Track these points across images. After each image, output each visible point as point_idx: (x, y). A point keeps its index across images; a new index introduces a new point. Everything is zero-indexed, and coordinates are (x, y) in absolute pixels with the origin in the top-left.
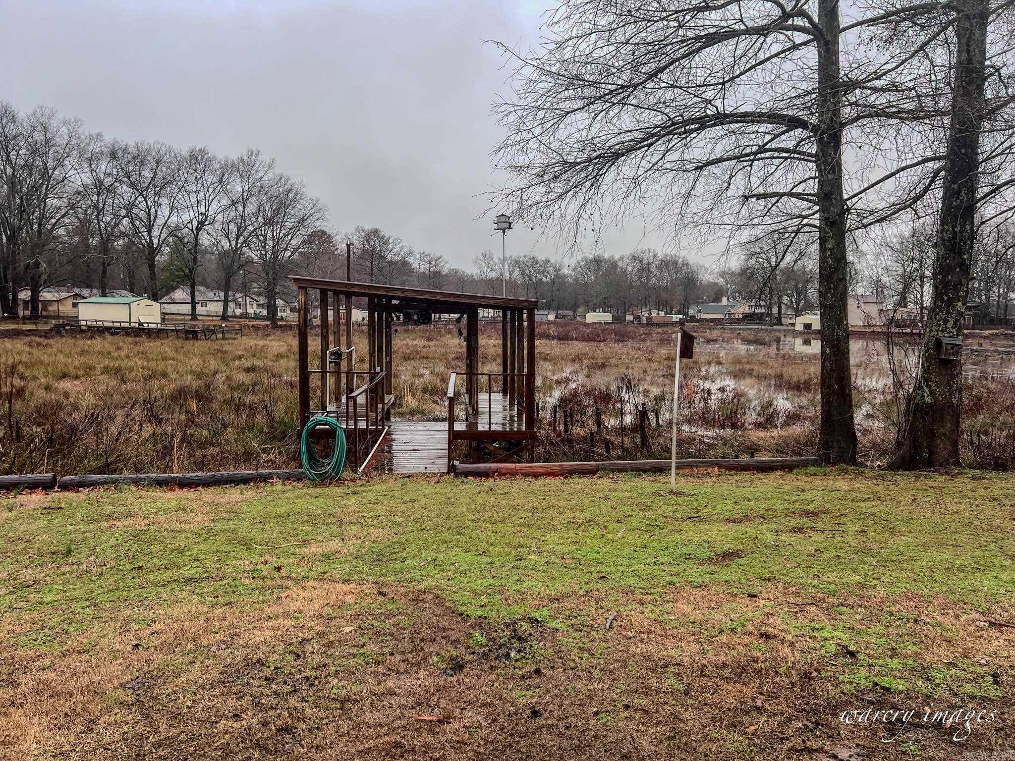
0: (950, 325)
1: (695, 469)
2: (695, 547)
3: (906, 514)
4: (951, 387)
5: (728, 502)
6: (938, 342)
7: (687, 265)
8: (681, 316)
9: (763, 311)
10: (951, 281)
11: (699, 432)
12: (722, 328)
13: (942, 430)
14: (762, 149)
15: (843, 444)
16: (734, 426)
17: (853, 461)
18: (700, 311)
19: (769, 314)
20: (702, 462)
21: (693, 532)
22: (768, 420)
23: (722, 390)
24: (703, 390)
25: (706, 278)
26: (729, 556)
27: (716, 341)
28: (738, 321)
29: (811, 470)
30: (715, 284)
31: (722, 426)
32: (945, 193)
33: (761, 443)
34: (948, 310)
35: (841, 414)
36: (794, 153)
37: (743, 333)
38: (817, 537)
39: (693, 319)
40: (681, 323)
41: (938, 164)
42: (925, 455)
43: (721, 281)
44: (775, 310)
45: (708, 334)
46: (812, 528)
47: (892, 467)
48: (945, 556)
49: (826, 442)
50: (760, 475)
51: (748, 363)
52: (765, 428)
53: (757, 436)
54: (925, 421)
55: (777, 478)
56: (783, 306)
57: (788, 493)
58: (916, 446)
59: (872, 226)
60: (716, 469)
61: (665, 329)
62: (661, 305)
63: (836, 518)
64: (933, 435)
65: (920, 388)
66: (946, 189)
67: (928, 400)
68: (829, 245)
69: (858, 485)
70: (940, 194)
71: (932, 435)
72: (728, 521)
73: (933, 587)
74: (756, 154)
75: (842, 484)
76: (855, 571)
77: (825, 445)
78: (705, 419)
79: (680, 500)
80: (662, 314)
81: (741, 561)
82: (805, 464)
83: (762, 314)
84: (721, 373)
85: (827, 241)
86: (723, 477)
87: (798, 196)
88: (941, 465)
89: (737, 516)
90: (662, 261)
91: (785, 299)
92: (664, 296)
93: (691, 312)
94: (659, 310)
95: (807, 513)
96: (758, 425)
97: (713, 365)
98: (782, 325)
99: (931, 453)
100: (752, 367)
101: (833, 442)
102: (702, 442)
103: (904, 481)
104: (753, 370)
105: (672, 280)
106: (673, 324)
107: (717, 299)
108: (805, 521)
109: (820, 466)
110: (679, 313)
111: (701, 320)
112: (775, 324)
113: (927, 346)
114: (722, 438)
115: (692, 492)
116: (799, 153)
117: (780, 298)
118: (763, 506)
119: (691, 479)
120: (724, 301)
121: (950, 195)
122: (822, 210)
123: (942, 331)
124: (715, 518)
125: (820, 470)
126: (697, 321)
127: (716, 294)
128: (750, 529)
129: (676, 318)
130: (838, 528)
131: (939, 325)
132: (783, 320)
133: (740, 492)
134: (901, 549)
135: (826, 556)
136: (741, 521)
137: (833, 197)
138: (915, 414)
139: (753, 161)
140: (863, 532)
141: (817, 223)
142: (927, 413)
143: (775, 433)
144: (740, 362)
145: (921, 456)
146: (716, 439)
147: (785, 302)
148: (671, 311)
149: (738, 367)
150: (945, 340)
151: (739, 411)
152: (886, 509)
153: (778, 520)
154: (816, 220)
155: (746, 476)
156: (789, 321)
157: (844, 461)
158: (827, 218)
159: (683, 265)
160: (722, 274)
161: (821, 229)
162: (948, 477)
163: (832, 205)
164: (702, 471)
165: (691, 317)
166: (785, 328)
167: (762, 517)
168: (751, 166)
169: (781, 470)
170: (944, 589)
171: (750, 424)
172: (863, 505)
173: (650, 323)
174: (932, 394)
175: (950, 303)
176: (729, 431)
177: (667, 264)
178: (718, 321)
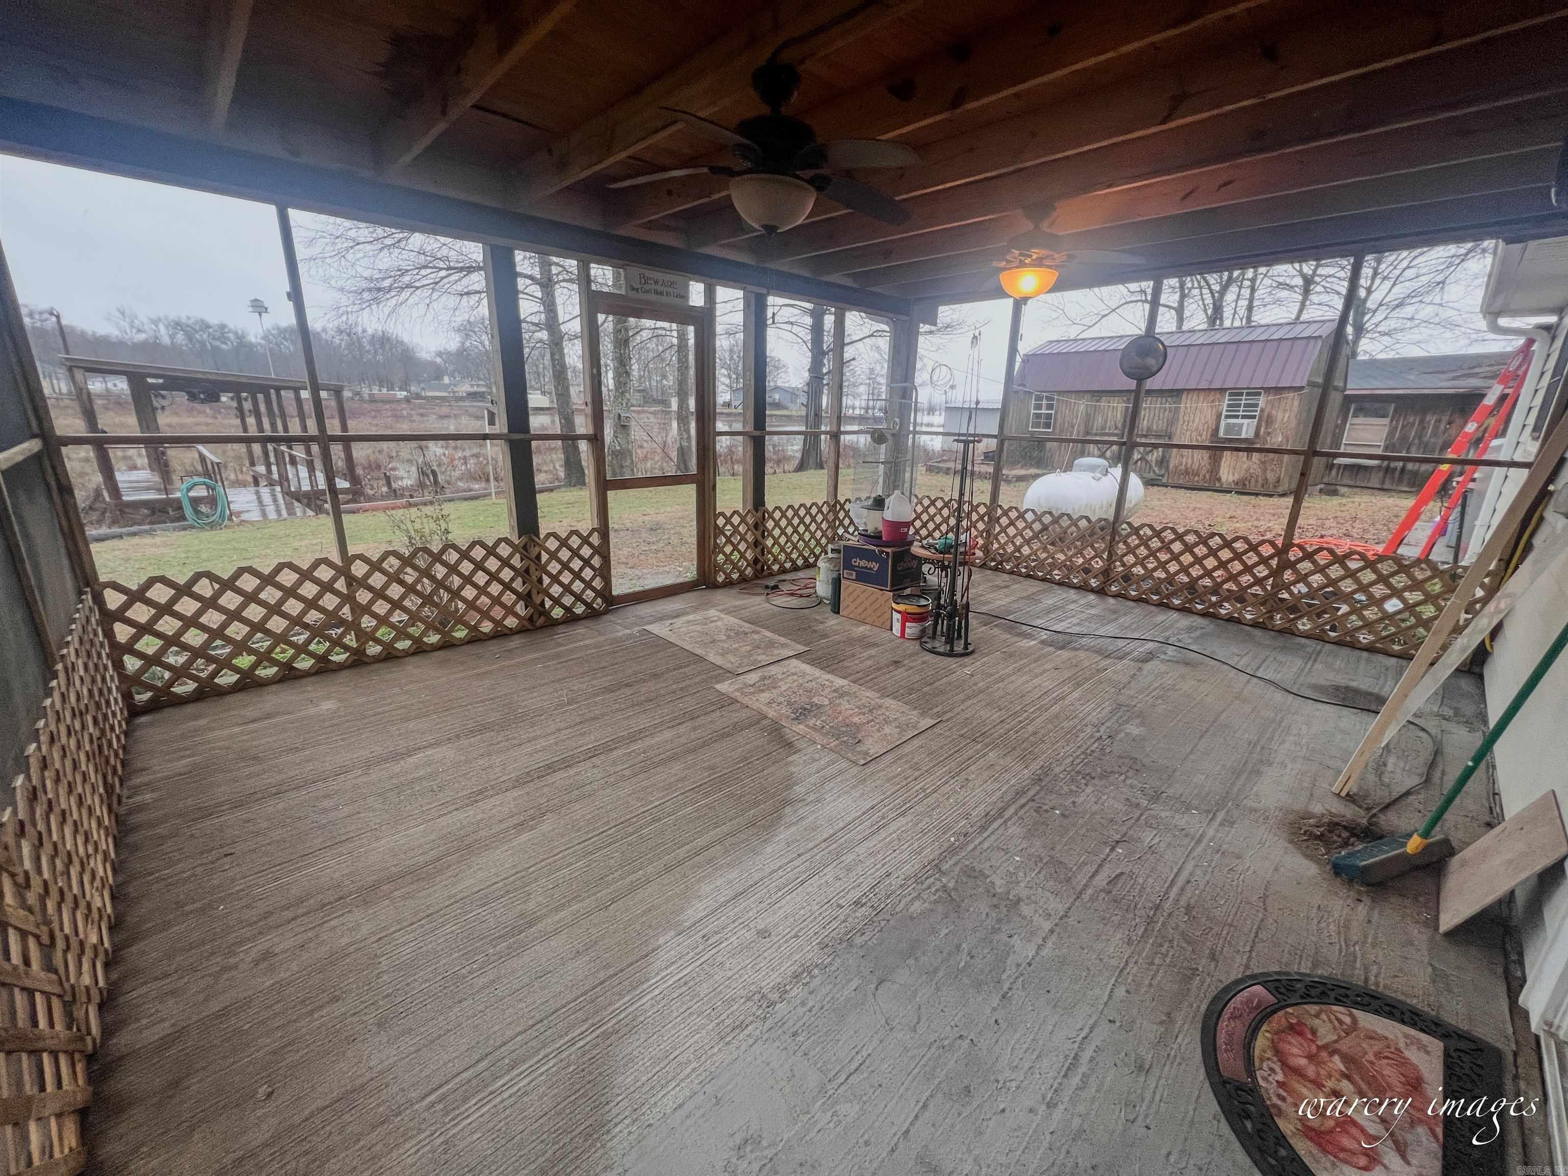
6: (619, 415)
8: (405, 393)
18: (423, 389)
28: (462, 399)
30: (434, 362)
37: (472, 410)
39: (418, 396)
40: (407, 400)
43: (439, 360)
61: (391, 406)
62: (383, 382)
80: (384, 391)
90: (373, 337)
92: (382, 372)
93: (413, 389)
94: (380, 386)
105: (388, 357)
106: (399, 401)
107: (439, 377)
110: (401, 389)
111: (426, 398)
120: (446, 380)
126: (423, 398)
127: (436, 372)
129: (401, 394)
131: (618, 405)
148: (394, 386)
159: (398, 342)
160: (439, 354)
165: (415, 394)
173: (373, 400)
178: (443, 399)
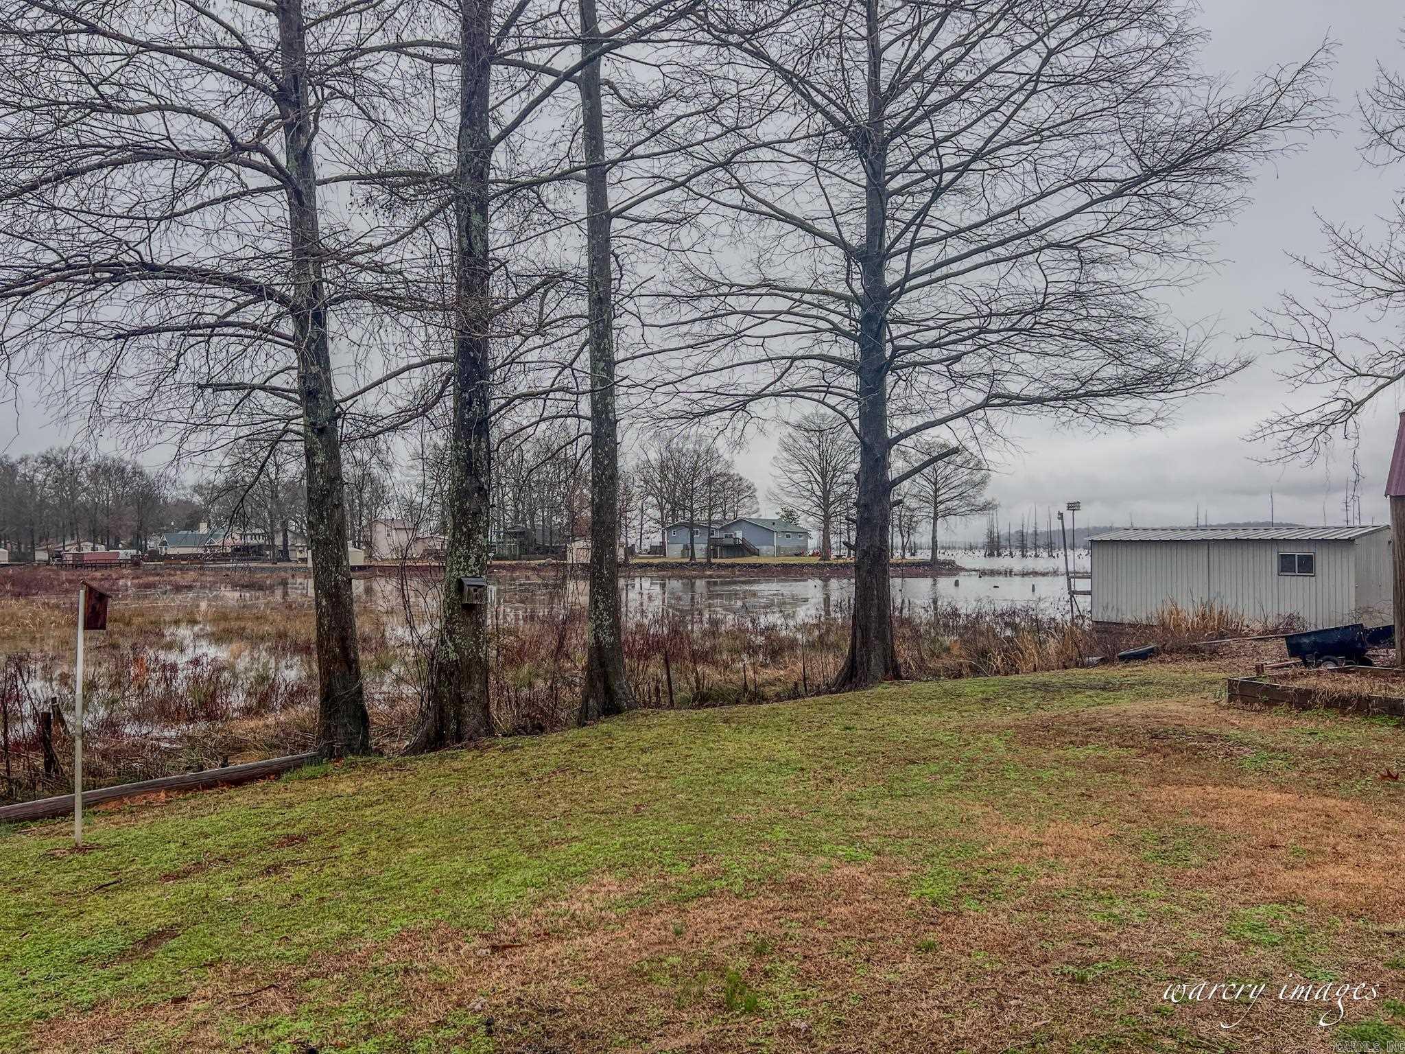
0: (472, 561)
1: (126, 800)
2: (99, 937)
3: (419, 816)
4: (478, 638)
5: (172, 846)
6: (460, 582)
7: (141, 474)
8: (133, 552)
9: (261, 541)
10: (468, 509)
11: (155, 734)
12: (201, 568)
13: (470, 693)
14: (222, 322)
15: (350, 728)
16: (210, 717)
17: (365, 749)
18: (164, 543)
19: (272, 547)
20: (142, 787)
21: (102, 912)
22: (262, 700)
23: (196, 662)
24: (164, 666)
25: (171, 494)
26: (154, 939)
27: (189, 588)
28: (225, 557)
29: (307, 771)
30: (188, 503)
31: (192, 720)
32: (456, 402)
33: (250, 737)
34: (468, 544)
35: (345, 688)
36: (265, 332)
38: (297, 875)
39: (154, 556)
40: (135, 563)
41: (448, 367)
42: (453, 727)
43: (197, 499)
44: (279, 541)
45: (179, 578)
46: (293, 863)
47: (414, 750)
48: (456, 865)
49: (328, 728)
50: (232, 792)
51: (238, 618)
52: (257, 713)
53: (244, 727)
54: (450, 684)
55: (256, 792)
56: (290, 535)
57: (268, 814)
58: (442, 718)
59: (381, 436)
60: (162, 794)
61: (106, 573)
62: (96, 534)
63: (329, 839)
64: (461, 701)
65: (443, 642)
66: (458, 398)
67: (453, 656)
68: (320, 459)
69: (368, 783)
70: (450, 402)
71: (459, 700)
72: (167, 877)
73: (434, 915)
74: (213, 327)
75: (346, 787)
76: (339, 916)
77: (327, 732)
78: (166, 711)
79: (89, 859)
80: (101, 548)
81: (173, 944)
82: (298, 764)
83: (260, 546)
84: (197, 636)
85: (315, 454)
86: (173, 806)
87: (274, 391)
88: (470, 739)
89: (182, 867)
90: (98, 467)
91: (292, 525)
92: (102, 520)
93: (151, 544)
94: (95, 542)
95: (291, 840)
96: (248, 712)
97: (183, 625)
98: (289, 560)
99: (459, 723)
100: (243, 624)
101: (336, 727)
102: (155, 749)
103: (426, 764)
104: (244, 629)
105: (116, 497)
107: (192, 525)
108: (288, 853)
109: (319, 763)
110: (130, 546)
111: (167, 557)
112: (279, 560)
113: (448, 589)
114: (189, 738)
115: (113, 842)
116: (273, 333)
117: (285, 524)
118: (226, 842)
119: (117, 818)
120: (203, 528)
121: (463, 404)
122: (307, 413)
123: (464, 570)
124: (143, 878)
125: (320, 769)
126: (161, 558)
127: (190, 516)
128: (198, 886)
129: (125, 554)
130: (330, 855)
131: (460, 563)
132: (291, 555)
133: (193, 826)
134: (406, 867)
135: (304, 903)
136: (187, 873)
137: (320, 396)
138: (439, 676)
139: (210, 336)
140: (363, 853)
141: (301, 429)
142: (452, 674)
143: (271, 720)
144: (225, 617)
145: (448, 730)
146: (180, 739)
147: (293, 528)
148: (117, 541)
149: (223, 625)
150: (467, 581)
151: (218, 692)
152: (397, 812)
153: (247, 859)
154: (298, 425)
155: (210, 796)
156: (299, 555)
157: (353, 752)
158: (314, 424)
159: (135, 473)
160: (198, 489)
161: (306, 439)
162: (477, 753)
163: (318, 407)
164: (140, 801)
165: (150, 553)
166: (293, 565)
167: (224, 860)
168: (208, 342)
169: (264, 778)
170: (447, 914)
171: (235, 710)
172: (368, 812)
173: (79, 564)
174: (457, 649)
175: (469, 535)
176: (202, 725)
177: (107, 471)
178: (195, 558)
